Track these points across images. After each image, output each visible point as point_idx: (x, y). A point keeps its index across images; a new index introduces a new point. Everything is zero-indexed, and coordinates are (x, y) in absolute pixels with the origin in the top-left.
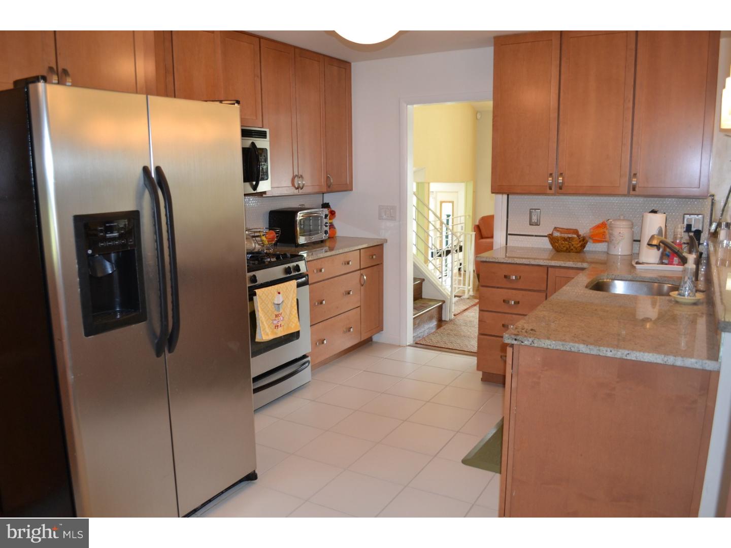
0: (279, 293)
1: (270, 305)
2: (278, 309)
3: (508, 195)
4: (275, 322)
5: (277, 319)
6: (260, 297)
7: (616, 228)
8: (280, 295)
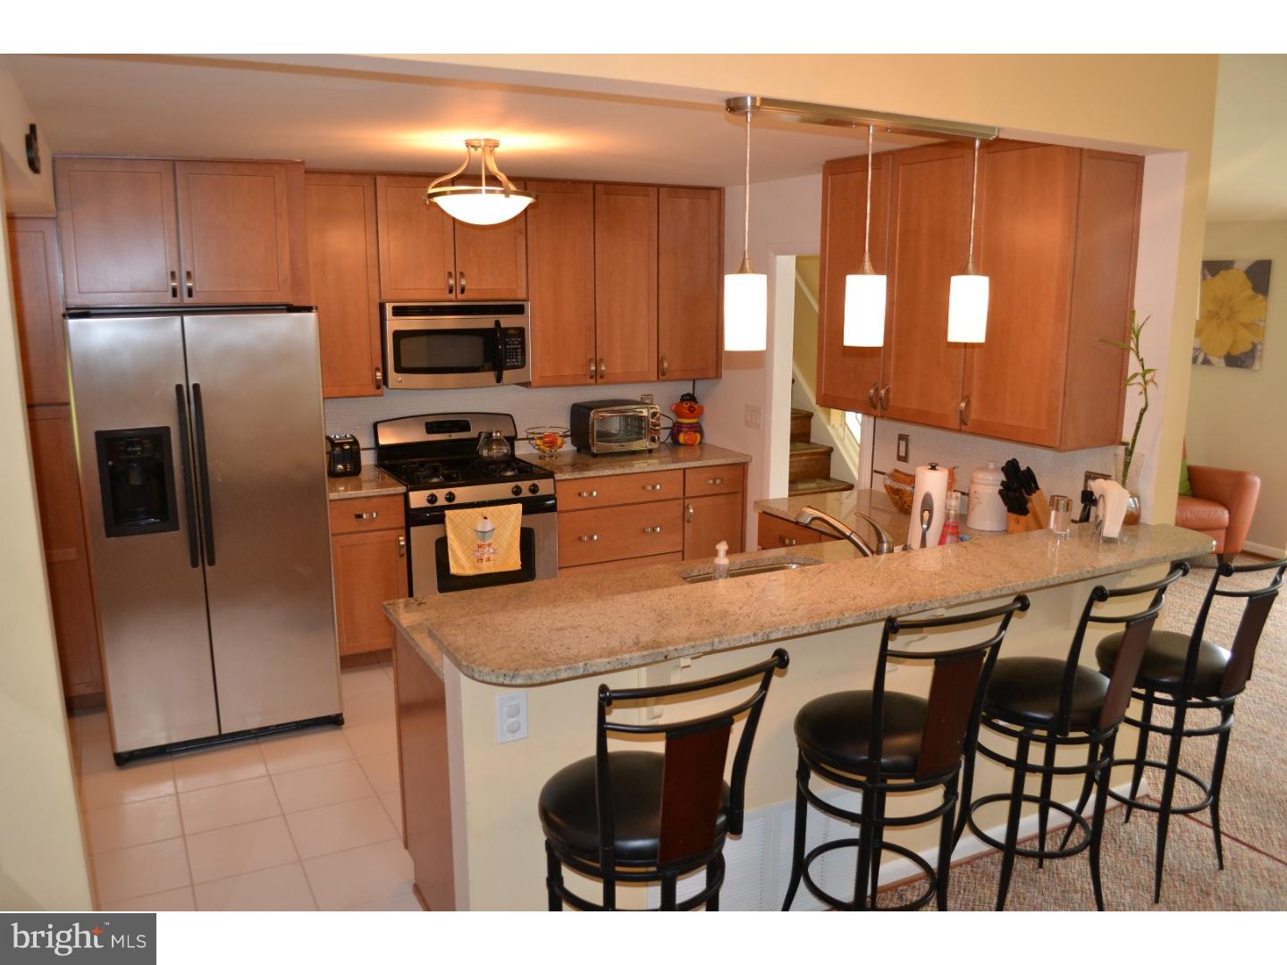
0: (486, 518)
1: (469, 532)
2: (483, 539)
3: (875, 418)
4: (478, 554)
5: (480, 550)
6: (451, 520)
7: (977, 483)
8: (488, 520)
